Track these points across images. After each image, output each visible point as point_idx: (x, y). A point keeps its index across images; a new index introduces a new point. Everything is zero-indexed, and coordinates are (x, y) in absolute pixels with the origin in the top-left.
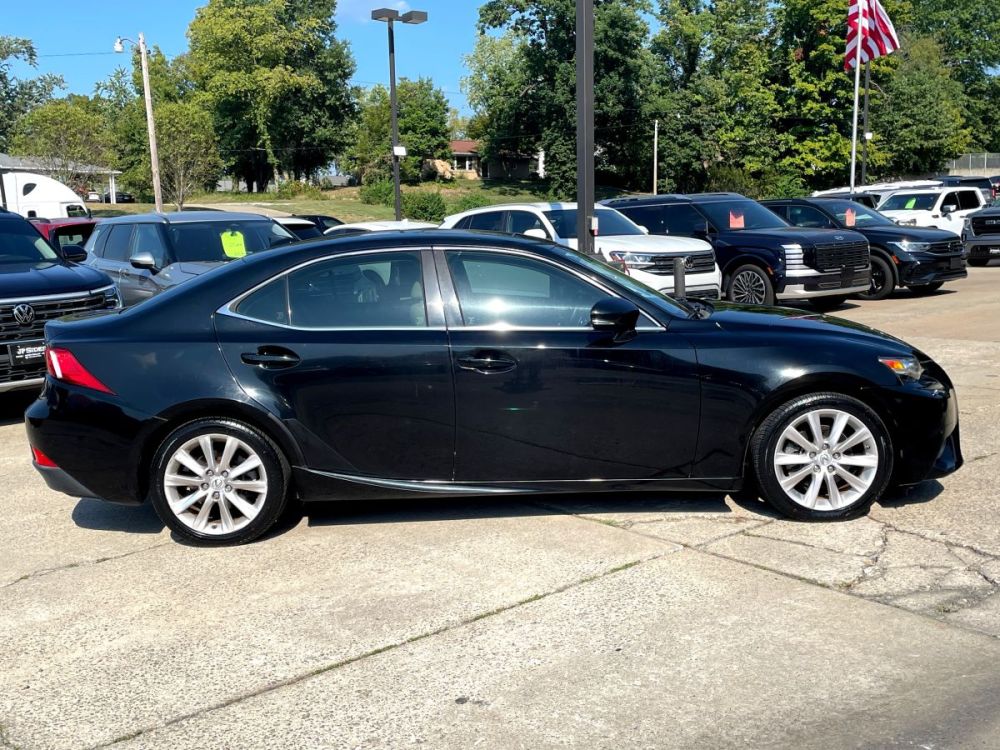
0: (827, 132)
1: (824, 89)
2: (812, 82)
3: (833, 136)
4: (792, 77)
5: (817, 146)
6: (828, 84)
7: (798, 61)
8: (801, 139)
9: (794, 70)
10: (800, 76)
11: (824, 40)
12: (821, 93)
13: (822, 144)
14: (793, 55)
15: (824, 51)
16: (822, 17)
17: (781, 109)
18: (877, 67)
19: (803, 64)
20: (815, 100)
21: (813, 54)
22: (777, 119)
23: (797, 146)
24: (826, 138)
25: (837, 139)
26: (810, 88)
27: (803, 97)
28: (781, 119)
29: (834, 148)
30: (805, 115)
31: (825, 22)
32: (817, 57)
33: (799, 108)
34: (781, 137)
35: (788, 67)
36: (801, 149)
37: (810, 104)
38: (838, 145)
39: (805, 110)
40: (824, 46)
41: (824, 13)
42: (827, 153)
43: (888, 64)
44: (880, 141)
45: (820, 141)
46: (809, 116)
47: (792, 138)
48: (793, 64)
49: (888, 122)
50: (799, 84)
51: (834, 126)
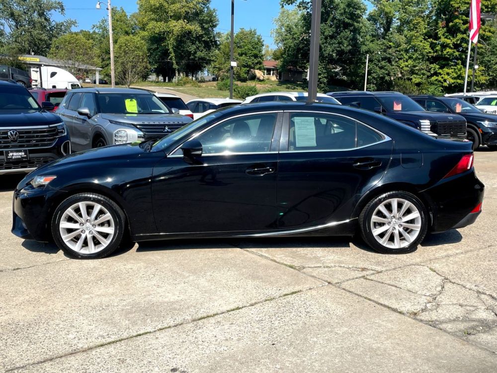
0: (456, 64)
1: (456, 43)
2: (449, 39)
3: (459, 67)
4: (439, 36)
5: (450, 71)
6: (458, 40)
7: (443, 28)
8: (442, 68)
9: (441, 32)
10: (443, 35)
11: (457, 17)
12: (454, 45)
13: (453, 70)
14: (440, 24)
15: (457, 23)
16: (456, 6)
17: (433, 52)
18: (484, 33)
19: (445, 29)
20: (451, 48)
21: (451, 24)
22: (430, 57)
23: (440, 71)
24: (455, 67)
25: (461, 68)
26: (448, 41)
27: (444, 46)
28: (432, 57)
29: (459, 73)
30: (445, 55)
31: (458, 8)
32: (453, 26)
33: (442, 51)
34: (432, 66)
35: (437, 31)
36: (442, 73)
37: (448, 50)
38: (461, 71)
39: (445, 52)
40: (457, 20)
41: (458, 4)
42: (455, 75)
43: (490, 31)
44: (483, 70)
45: (452, 69)
46: (447, 56)
47: (438, 66)
48: (440, 29)
49: (488, 61)
50: (443, 40)
51: (460, 62)
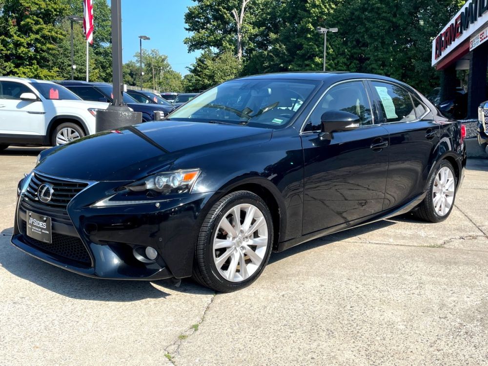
0: (31, 64)
1: (29, 42)
2: (23, 37)
3: (35, 67)
4: (11, 33)
5: (26, 70)
6: (31, 40)
7: (14, 26)
8: (17, 66)
9: (13, 30)
10: (15, 33)
11: (27, 17)
12: (28, 44)
13: (29, 70)
14: (11, 22)
15: (28, 22)
16: (27, 5)
17: (5, 49)
18: (56, 35)
19: (16, 27)
20: (24, 47)
21: (22, 23)
22: (4, 54)
23: (16, 70)
24: (30, 67)
25: (37, 68)
26: (22, 40)
27: (17, 45)
28: (6, 54)
29: (36, 73)
30: (20, 54)
31: (28, 7)
32: (24, 25)
33: (16, 50)
34: (6, 64)
35: (9, 28)
36: (18, 72)
37: (22, 49)
38: (38, 71)
39: (20, 51)
40: (28, 20)
41: (27, 3)
42: (32, 75)
43: (61, 34)
44: (58, 71)
45: (28, 68)
46: (22, 55)
47: (13, 65)
48: (11, 27)
49: (61, 62)
50: (16, 37)
51: (35, 62)
